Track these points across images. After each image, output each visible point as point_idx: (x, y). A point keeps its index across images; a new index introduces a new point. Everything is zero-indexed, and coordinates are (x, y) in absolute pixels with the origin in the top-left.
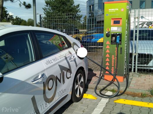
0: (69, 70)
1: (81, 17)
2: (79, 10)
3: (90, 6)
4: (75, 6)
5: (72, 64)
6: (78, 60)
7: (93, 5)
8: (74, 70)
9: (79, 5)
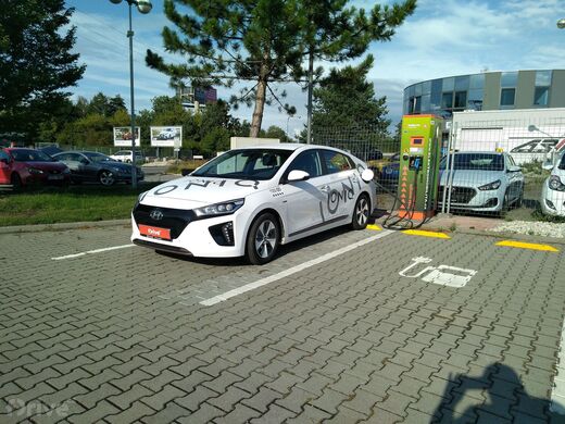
0: (351, 191)
1: (388, 123)
2: (384, 109)
3: (412, 100)
4: (375, 101)
5: (356, 186)
6: (362, 184)
7: (419, 98)
8: (357, 193)
9: (384, 99)
